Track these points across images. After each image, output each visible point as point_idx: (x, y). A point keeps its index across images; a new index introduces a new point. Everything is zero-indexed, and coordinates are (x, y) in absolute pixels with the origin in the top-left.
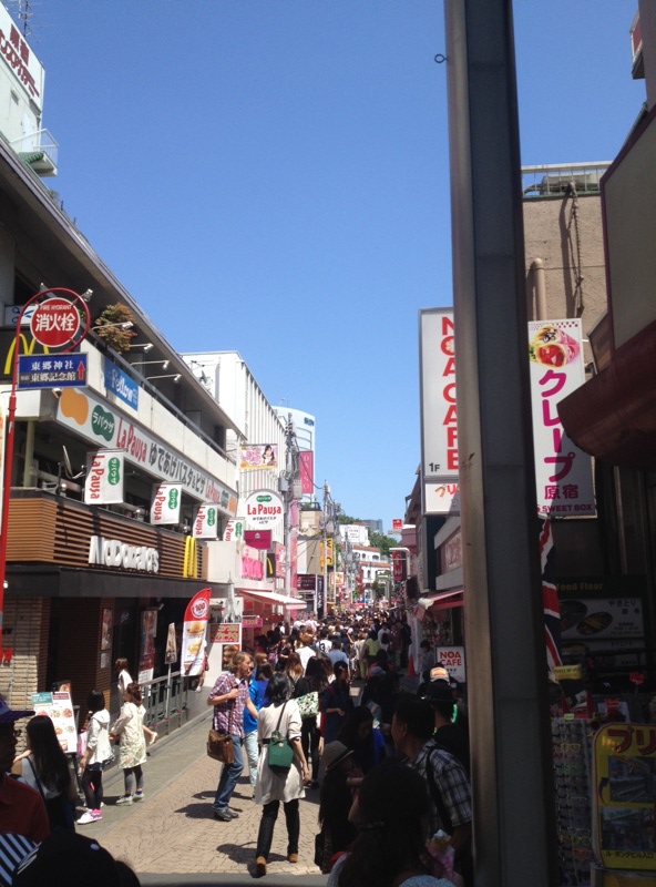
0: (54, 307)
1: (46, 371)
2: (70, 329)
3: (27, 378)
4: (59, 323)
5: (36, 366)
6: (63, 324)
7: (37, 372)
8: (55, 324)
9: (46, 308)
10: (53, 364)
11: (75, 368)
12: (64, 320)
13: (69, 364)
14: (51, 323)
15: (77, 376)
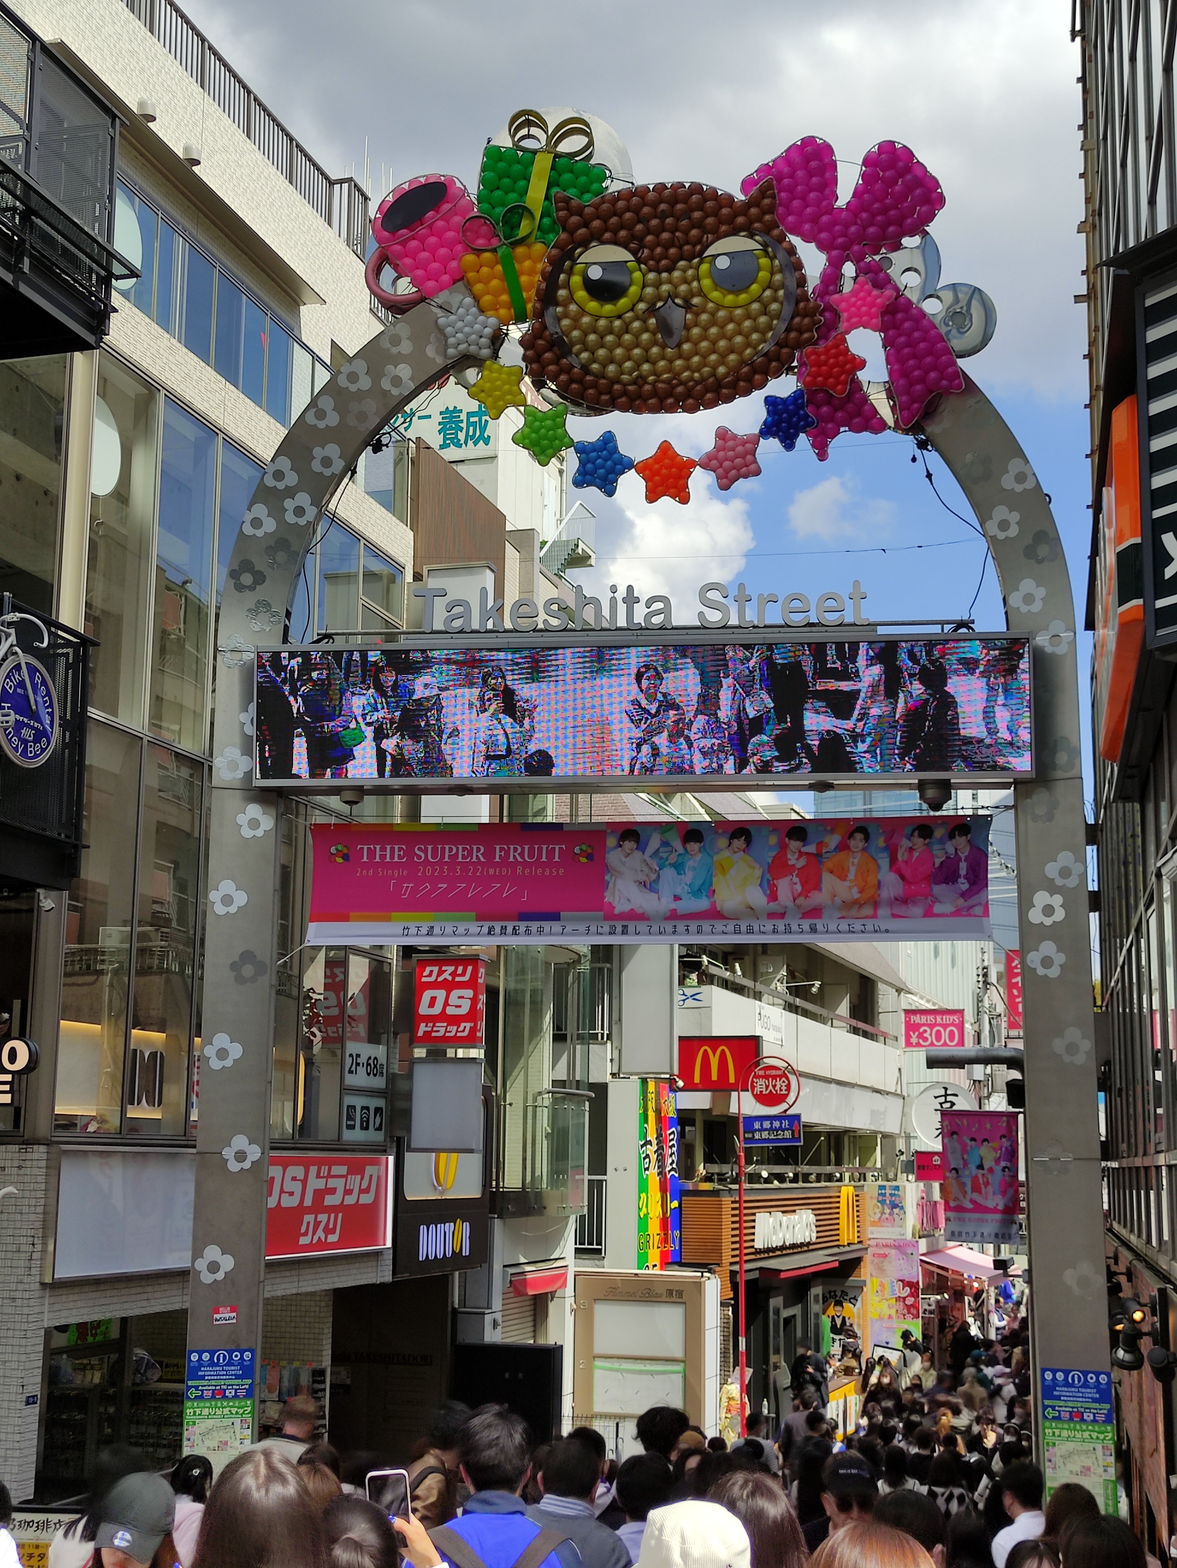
0: (768, 1072)
1: (766, 1130)
2: (784, 1092)
3: (750, 1136)
4: (774, 1086)
5: (757, 1125)
6: (778, 1088)
7: (759, 1130)
8: (771, 1087)
9: (761, 1073)
10: (772, 1124)
11: (790, 1128)
12: (778, 1083)
13: (785, 1124)
14: (767, 1087)
15: (793, 1134)
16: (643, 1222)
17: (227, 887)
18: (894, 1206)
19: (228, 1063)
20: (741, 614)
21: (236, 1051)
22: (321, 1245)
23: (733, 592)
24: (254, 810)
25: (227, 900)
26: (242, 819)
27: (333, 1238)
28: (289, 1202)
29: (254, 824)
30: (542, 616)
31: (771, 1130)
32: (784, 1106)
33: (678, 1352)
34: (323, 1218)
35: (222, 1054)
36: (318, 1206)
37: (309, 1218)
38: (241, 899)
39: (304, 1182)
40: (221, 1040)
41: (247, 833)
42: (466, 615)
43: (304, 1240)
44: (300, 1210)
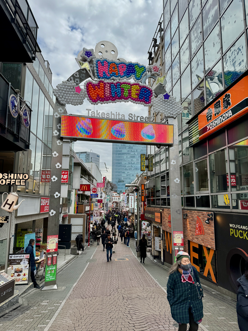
2: (96, 191)
5: (92, 195)
8: (94, 190)
13: (96, 195)
16: (75, 208)
17: (55, 152)
18: (97, 206)
19: (55, 180)
20: (134, 118)
21: (56, 179)
22: (46, 211)
23: (133, 115)
24: (59, 141)
25: (55, 155)
26: (58, 142)
27: (48, 210)
28: (44, 204)
29: (59, 143)
30: (106, 115)
31: (94, 196)
32: (96, 193)
33: (83, 224)
34: (47, 207)
35: (54, 179)
36: (46, 205)
37: (45, 207)
38: (57, 155)
39: (45, 201)
40: (54, 177)
41: (58, 144)
42: (94, 114)
43: (45, 210)
44: (45, 206)
